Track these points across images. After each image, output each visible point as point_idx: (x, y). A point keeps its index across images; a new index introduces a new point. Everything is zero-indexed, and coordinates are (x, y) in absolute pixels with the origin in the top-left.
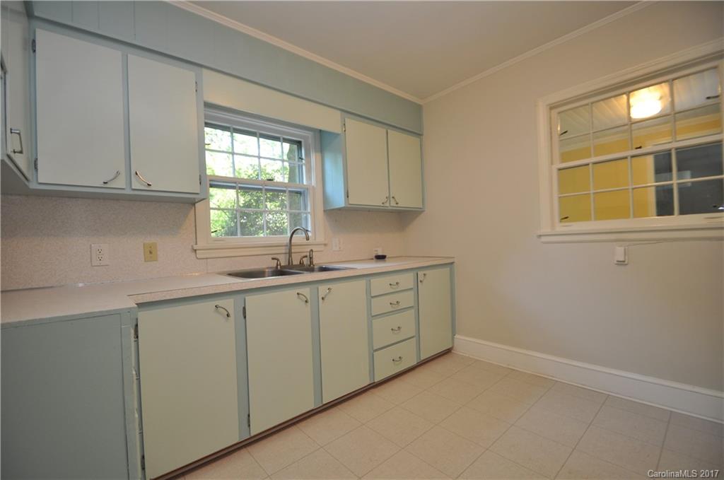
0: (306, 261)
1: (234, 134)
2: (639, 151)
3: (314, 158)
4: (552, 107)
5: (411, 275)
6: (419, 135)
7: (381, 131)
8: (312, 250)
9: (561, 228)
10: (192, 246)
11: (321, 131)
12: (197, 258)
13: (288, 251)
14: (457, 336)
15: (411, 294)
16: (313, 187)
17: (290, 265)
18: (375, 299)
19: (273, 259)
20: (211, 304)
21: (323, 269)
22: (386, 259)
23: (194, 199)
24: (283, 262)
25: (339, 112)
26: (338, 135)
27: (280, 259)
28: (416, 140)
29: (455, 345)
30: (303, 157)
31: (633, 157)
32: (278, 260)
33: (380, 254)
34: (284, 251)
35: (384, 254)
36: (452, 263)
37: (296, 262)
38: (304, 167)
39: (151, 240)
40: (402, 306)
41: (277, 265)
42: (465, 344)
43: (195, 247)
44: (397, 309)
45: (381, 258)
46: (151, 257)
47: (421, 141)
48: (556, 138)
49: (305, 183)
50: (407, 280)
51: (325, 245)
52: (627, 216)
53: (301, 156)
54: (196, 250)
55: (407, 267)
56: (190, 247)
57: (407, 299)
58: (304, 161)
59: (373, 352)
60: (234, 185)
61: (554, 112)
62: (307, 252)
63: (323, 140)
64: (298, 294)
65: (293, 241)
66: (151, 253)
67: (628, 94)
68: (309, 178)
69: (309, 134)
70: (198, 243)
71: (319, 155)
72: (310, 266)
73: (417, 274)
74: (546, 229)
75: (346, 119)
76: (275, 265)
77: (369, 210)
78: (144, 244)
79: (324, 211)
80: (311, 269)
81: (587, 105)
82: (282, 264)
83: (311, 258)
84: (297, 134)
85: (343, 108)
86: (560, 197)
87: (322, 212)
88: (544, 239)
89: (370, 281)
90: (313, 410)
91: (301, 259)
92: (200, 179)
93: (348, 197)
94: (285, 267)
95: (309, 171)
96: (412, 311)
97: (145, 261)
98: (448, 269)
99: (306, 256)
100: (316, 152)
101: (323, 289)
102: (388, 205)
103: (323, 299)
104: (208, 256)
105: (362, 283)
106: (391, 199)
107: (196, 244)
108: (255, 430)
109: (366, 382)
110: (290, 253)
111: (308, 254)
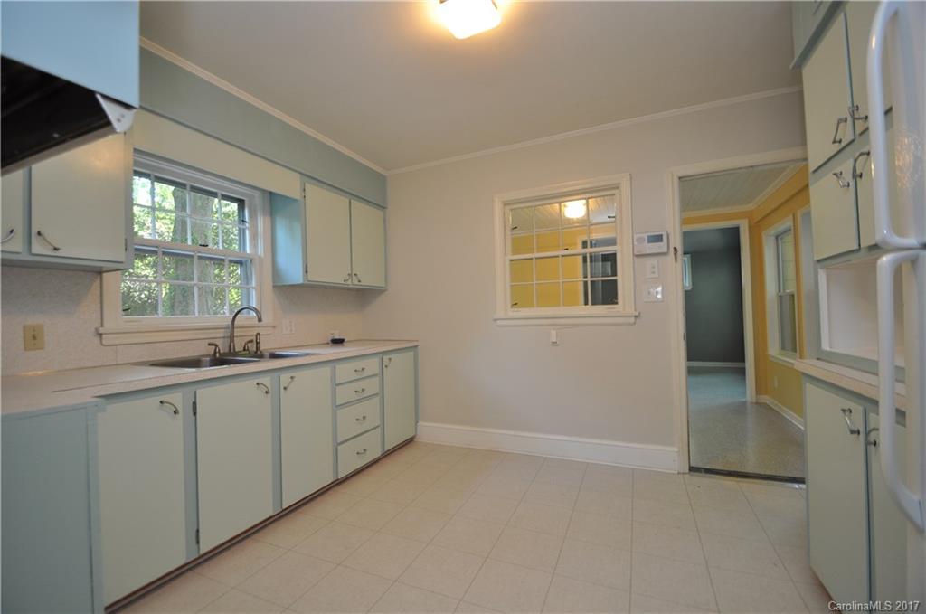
0: (252, 347)
1: (156, 183)
2: (566, 252)
3: (262, 222)
4: (506, 204)
5: (376, 360)
6: (383, 208)
7: (344, 201)
8: (258, 334)
9: (513, 313)
10: (96, 329)
11: (271, 193)
12: (102, 345)
13: (229, 334)
14: (420, 423)
15: (377, 380)
16: (260, 257)
17: (232, 352)
18: (340, 387)
19: (210, 344)
20: (154, 400)
21: (274, 356)
22: (344, 343)
23: (101, 267)
24: (223, 348)
25: (298, 175)
26: (295, 200)
27: (217, 343)
28: (380, 213)
29: (418, 433)
30: (247, 219)
31: (563, 256)
32: (216, 346)
33: (337, 337)
34: (222, 335)
35: (342, 337)
36: (416, 347)
37: (239, 347)
38: (247, 232)
39: (33, 320)
40: (367, 394)
41: (215, 352)
42: (429, 431)
43: (101, 330)
44: (362, 398)
45: (338, 342)
46: (35, 344)
47: (385, 215)
48: (508, 233)
49: (248, 252)
50: (372, 366)
51: (274, 327)
52: (558, 305)
53: (244, 216)
54: (101, 335)
55: (368, 352)
56: (93, 330)
57: (372, 386)
58: (247, 225)
59: (337, 444)
60: (156, 249)
61: (507, 208)
62: (252, 336)
63: (274, 203)
64: (258, 384)
65: (236, 322)
66: (34, 338)
67: (560, 203)
68: (254, 245)
69: (257, 194)
70: (105, 324)
71: (268, 219)
72: (256, 352)
73: (383, 359)
74: (500, 314)
75: (306, 184)
76: (212, 352)
77: (326, 288)
78: (24, 327)
79: (274, 286)
80: (259, 355)
81: (531, 207)
82: (221, 351)
83: (257, 343)
84: (239, 192)
85: (303, 171)
86: (512, 286)
87: (271, 287)
88: (499, 322)
89: (335, 368)
90: (271, 517)
91: (246, 344)
92: (126, 245)
93: (307, 272)
94: (225, 354)
95: (254, 237)
96: (377, 400)
97: (26, 349)
98: (412, 353)
99: (251, 341)
100: (265, 215)
101: (285, 378)
102: (349, 282)
103: (285, 388)
104: (117, 342)
105: (327, 370)
106: (354, 277)
107: (102, 326)
108: (205, 547)
109: (329, 480)
110: (232, 337)
111: (254, 338)
